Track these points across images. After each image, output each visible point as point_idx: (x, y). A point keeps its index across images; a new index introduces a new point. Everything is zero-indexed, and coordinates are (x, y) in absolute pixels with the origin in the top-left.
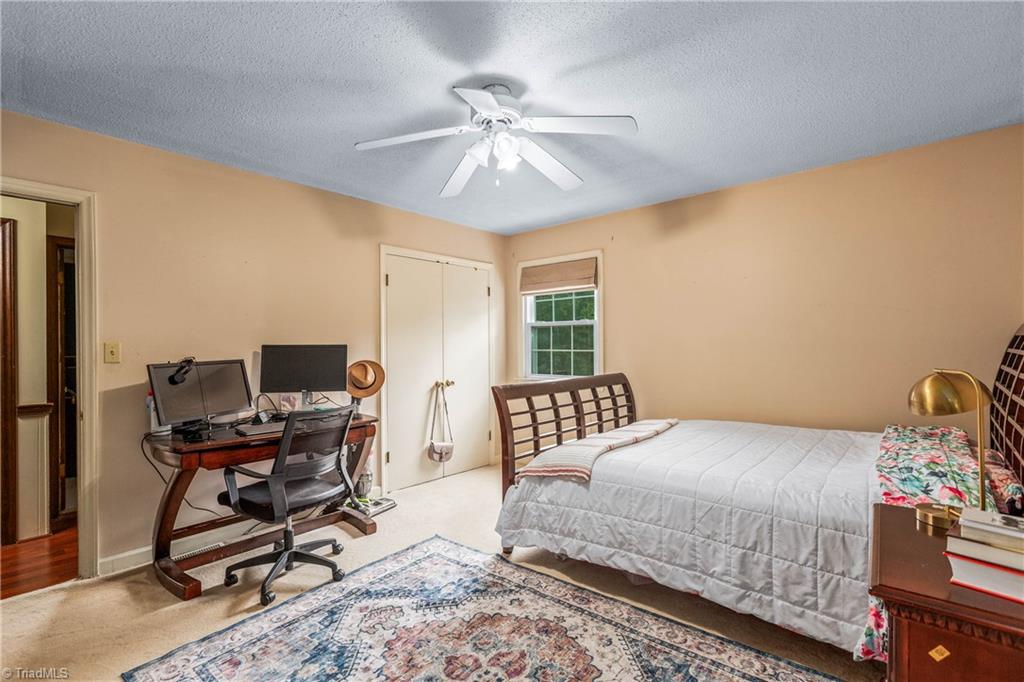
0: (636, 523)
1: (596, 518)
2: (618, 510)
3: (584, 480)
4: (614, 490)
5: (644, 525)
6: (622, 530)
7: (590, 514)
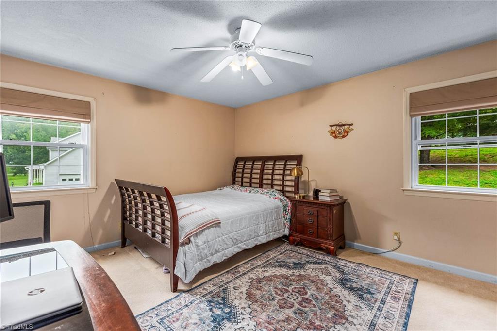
0: (239, 231)
1: (226, 238)
2: (232, 230)
3: (217, 224)
4: (230, 223)
5: (241, 231)
6: (235, 237)
7: (223, 238)
